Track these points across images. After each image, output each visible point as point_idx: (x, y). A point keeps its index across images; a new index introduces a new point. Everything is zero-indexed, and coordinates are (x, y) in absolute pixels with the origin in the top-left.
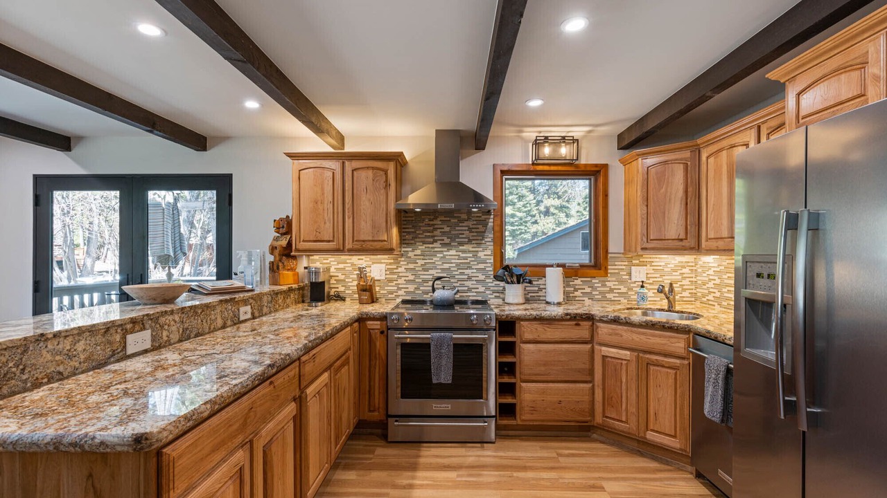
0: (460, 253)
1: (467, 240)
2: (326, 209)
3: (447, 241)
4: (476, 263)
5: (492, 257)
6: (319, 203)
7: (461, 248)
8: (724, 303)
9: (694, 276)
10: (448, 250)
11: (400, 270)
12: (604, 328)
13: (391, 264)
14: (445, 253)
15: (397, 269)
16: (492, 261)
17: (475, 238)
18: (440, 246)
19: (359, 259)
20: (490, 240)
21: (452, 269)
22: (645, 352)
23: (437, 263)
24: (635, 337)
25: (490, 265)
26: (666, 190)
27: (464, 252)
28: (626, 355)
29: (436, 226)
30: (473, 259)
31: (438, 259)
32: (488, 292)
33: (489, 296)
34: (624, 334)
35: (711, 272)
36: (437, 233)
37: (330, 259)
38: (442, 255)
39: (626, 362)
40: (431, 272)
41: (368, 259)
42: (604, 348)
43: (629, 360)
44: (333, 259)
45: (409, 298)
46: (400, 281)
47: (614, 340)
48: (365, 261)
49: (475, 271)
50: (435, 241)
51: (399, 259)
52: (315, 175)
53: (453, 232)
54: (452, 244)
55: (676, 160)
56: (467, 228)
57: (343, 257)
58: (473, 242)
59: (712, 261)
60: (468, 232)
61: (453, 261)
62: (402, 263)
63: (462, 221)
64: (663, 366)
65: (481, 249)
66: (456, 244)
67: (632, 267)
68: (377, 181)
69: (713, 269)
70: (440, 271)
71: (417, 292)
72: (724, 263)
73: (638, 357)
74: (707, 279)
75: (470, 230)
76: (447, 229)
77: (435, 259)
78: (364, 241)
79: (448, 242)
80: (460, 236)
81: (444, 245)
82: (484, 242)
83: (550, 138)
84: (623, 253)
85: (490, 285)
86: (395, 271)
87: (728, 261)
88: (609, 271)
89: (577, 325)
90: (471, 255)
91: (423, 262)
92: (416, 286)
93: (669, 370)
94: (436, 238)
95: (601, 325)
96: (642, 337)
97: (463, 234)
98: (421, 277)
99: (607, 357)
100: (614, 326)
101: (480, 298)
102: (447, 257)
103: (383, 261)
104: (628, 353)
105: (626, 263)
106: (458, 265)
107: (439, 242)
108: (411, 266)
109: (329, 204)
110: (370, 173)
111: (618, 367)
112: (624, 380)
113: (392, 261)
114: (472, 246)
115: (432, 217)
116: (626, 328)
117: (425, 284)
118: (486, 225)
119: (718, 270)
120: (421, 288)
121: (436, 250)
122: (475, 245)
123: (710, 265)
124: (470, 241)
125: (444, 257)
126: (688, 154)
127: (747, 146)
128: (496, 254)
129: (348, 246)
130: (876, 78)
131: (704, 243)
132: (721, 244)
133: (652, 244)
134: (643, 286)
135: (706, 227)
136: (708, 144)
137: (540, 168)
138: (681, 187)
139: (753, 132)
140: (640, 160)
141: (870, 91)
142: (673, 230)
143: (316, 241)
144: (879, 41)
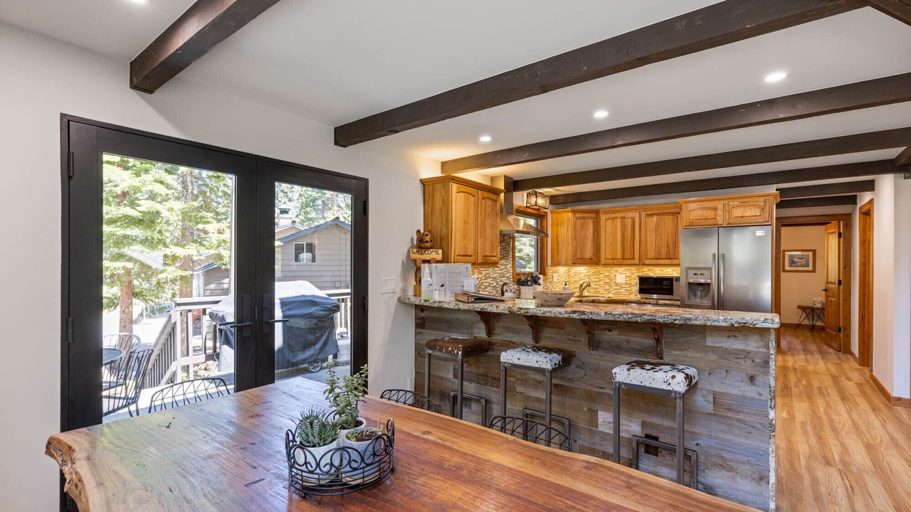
1: (502, 256)
2: (470, 228)
4: (506, 273)
5: (512, 269)
6: (467, 223)
16: (512, 271)
17: (506, 255)
20: (511, 256)
21: (497, 278)
23: (491, 273)
25: (511, 274)
26: (585, 232)
27: (502, 265)
30: (505, 270)
49: (506, 279)
55: (589, 217)
56: (502, 248)
58: (505, 258)
61: (497, 272)
65: (509, 263)
67: (554, 274)
68: (493, 209)
70: (492, 279)
74: (579, 279)
75: (504, 249)
78: (486, 256)
82: (509, 258)
84: (551, 266)
88: (548, 276)
90: (504, 267)
105: (552, 271)
106: (499, 274)
109: (471, 224)
110: (490, 204)
118: (509, 246)
122: (506, 260)
126: (594, 215)
127: (633, 219)
128: (513, 267)
129: (480, 260)
130: (720, 215)
131: (603, 261)
132: (615, 262)
133: (578, 261)
134: (566, 284)
135: (605, 253)
136: (606, 213)
137: (529, 210)
138: (592, 232)
139: (637, 214)
140: (570, 214)
141: (718, 218)
142: (589, 254)
143: (464, 256)
144: (722, 204)
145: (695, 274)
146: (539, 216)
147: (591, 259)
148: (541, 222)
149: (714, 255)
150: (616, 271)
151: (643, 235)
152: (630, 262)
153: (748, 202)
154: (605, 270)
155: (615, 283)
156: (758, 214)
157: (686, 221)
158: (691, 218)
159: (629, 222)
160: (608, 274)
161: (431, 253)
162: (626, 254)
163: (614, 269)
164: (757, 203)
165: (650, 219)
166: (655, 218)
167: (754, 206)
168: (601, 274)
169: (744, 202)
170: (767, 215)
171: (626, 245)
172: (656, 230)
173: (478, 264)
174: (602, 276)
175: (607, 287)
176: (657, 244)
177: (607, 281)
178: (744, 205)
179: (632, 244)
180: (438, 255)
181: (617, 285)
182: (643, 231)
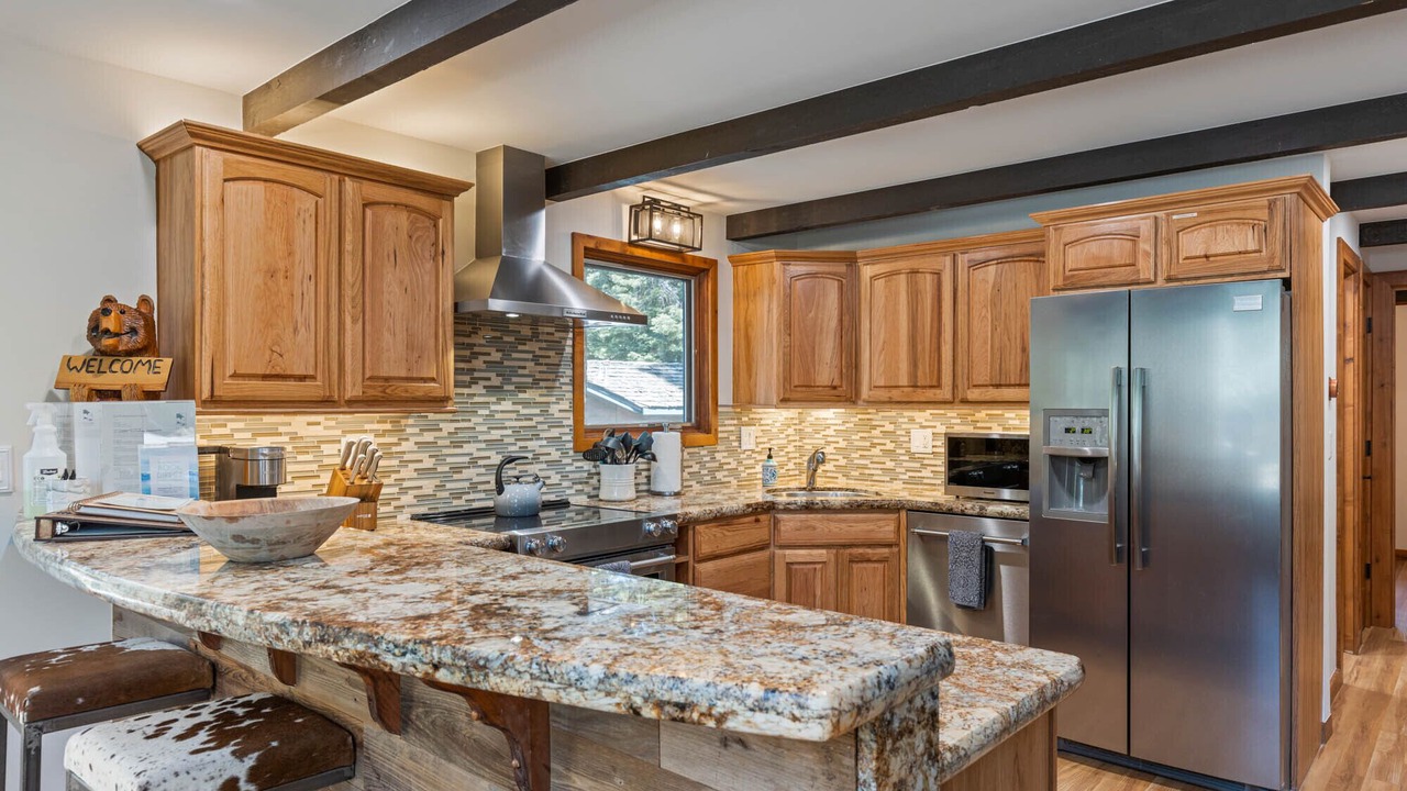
0: (519, 407)
1: (530, 380)
2: (297, 293)
3: (496, 381)
4: (545, 427)
5: (570, 415)
6: (280, 275)
7: (521, 395)
8: (853, 473)
9: (798, 438)
10: (499, 401)
11: (405, 446)
12: (790, 520)
13: (384, 433)
14: (493, 407)
15: (399, 444)
16: (571, 422)
17: (544, 376)
18: (484, 391)
19: (309, 424)
20: (567, 380)
21: (506, 440)
22: (844, 546)
23: (478, 429)
24: (834, 527)
25: (567, 430)
26: (816, 314)
27: (526, 404)
28: (821, 555)
29: (476, 349)
30: (541, 419)
31: (480, 420)
32: (565, 484)
33: (568, 492)
34: (818, 525)
35: (830, 432)
36: (478, 363)
37: (231, 425)
38: (487, 412)
39: (820, 566)
40: (467, 448)
41: (333, 423)
42: (788, 552)
43: (824, 562)
44: (241, 425)
45: (423, 510)
46: (404, 474)
47: (803, 537)
48: (325, 428)
49: (544, 443)
50: (474, 381)
51: (403, 422)
52: (269, 202)
53: (506, 363)
54: (506, 388)
55: (829, 273)
56: (530, 356)
57: (267, 419)
58: (542, 384)
59: (833, 416)
60: (532, 364)
61: (508, 424)
62: (409, 430)
63: (523, 340)
64: (869, 561)
65: (553, 399)
66: (512, 387)
67: (743, 428)
68: (417, 239)
69: (833, 428)
70: (483, 445)
71: (440, 495)
72: (852, 419)
73: (836, 555)
74: (823, 442)
75: (536, 359)
76: (496, 356)
77: (475, 420)
78: (387, 379)
79: (498, 384)
80: (521, 372)
81: (491, 390)
82: (557, 384)
83: (662, 203)
84: (733, 406)
85: (568, 469)
86: (394, 449)
87: (860, 416)
88: (720, 435)
89: (757, 521)
90: (537, 411)
91: (451, 427)
92: (437, 482)
93: (876, 565)
94: (476, 375)
95: (785, 516)
96: (843, 526)
97: (524, 368)
98: (449, 460)
99: (792, 563)
100: (803, 516)
101: (552, 498)
102: (497, 416)
103: (367, 427)
104: (824, 551)
105: (735, 422)
106: (516, 431)
107: (482, 383)
108: (429, 437)
109: (306, 281)
110: (403, 219)
111: (811, 575)
112: (818, 593)
113: (388, 426)
114: (540, 391)
115: (469, 328)
116: (820, 516)
117: (456, 476)
118: (560, 352)
119: (843, 428)
120: (449, 486)
121: (476, 399)
122: (544, 391)
123: (828, 422)
124: (535, 384)
125: (491, 416)
126: (841, 268)
127: (938, 274)
128: (578, 409)
129: (353, 390)
130: (1147, 254)
131: (865, 392)
132: (896, 394)
133: (799, 391)
134: (770, 457)
135: (872, 373)
136: (875, 258)
137: (638, 252)
138: (835, 313)
139: (948, 260)
140: (777, 265)
141: (1141, 263)
142: (826, 373)
143: (265, 377)
144: (1150, 222)
145: (1068, 430)
146: (693, 272)
147: (835, 388)
148: (699, 286)
149: (1118, 372)
150: (912, 420)
151: (961, 318)
152: (930, 394)
153: (1223, 211)
154: (884, 418)
155: (908, 452)
156: (1252, 246)
157: (1056, 275)
158: (1070, 265)
159: (927, 283)
160: (890, 428)
161: (133, 368)
162: (920, 374)
163: (906, 413)
164: (1248, 214)
165: (979, 274)
166: (992, 269)
167: (1241, 222)
168: (874, 427)
169: (1210, 212)
170: (1278, 247)
171: (920, 347)
172: (994, 304)
173: (351, 402)
174: (876, 432)
175: (890, 464)
176: (997, 345)
177: (890, 446)
178: (1210, 220)
179: (935, 346)
180: (157, 373)
181: (912, 457)
182: (962, 307)
